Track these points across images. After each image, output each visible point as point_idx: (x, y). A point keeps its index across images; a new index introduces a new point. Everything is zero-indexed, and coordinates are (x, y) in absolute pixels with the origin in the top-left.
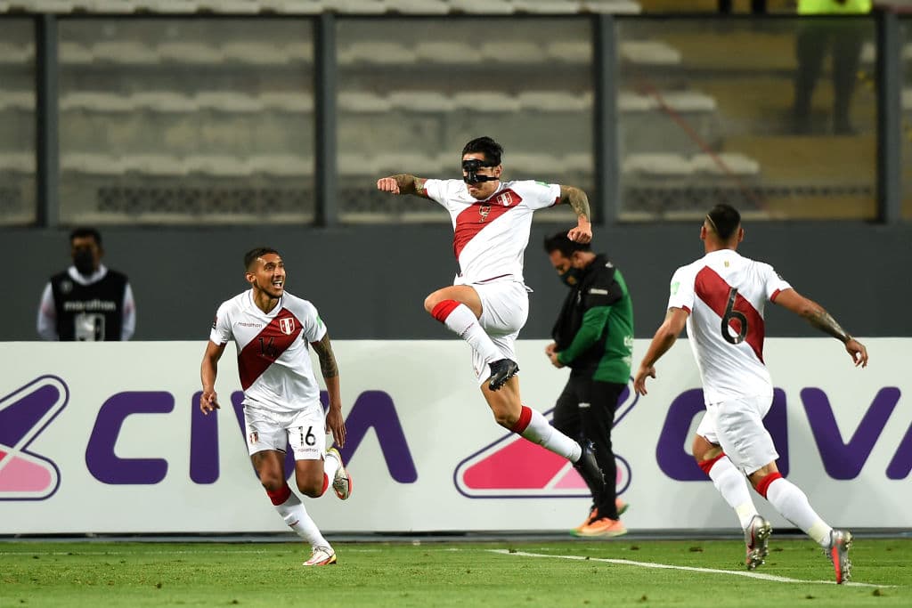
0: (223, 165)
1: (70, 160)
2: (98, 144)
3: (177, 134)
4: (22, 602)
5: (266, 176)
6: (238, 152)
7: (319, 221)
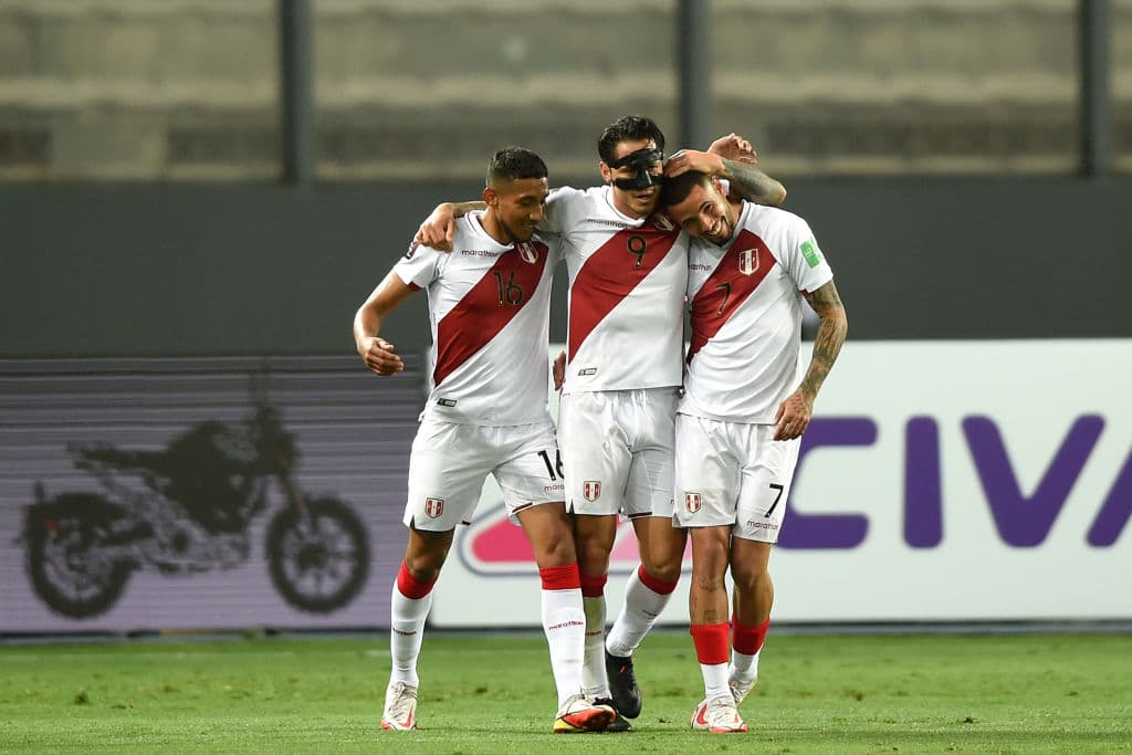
0: (947, 89)
1: (728, 83)
2: (766, 59)
3: (881, 44)
4: (661, 721)
5: (1008, 104)
6: (968, 68)
7: (1087, 170)
